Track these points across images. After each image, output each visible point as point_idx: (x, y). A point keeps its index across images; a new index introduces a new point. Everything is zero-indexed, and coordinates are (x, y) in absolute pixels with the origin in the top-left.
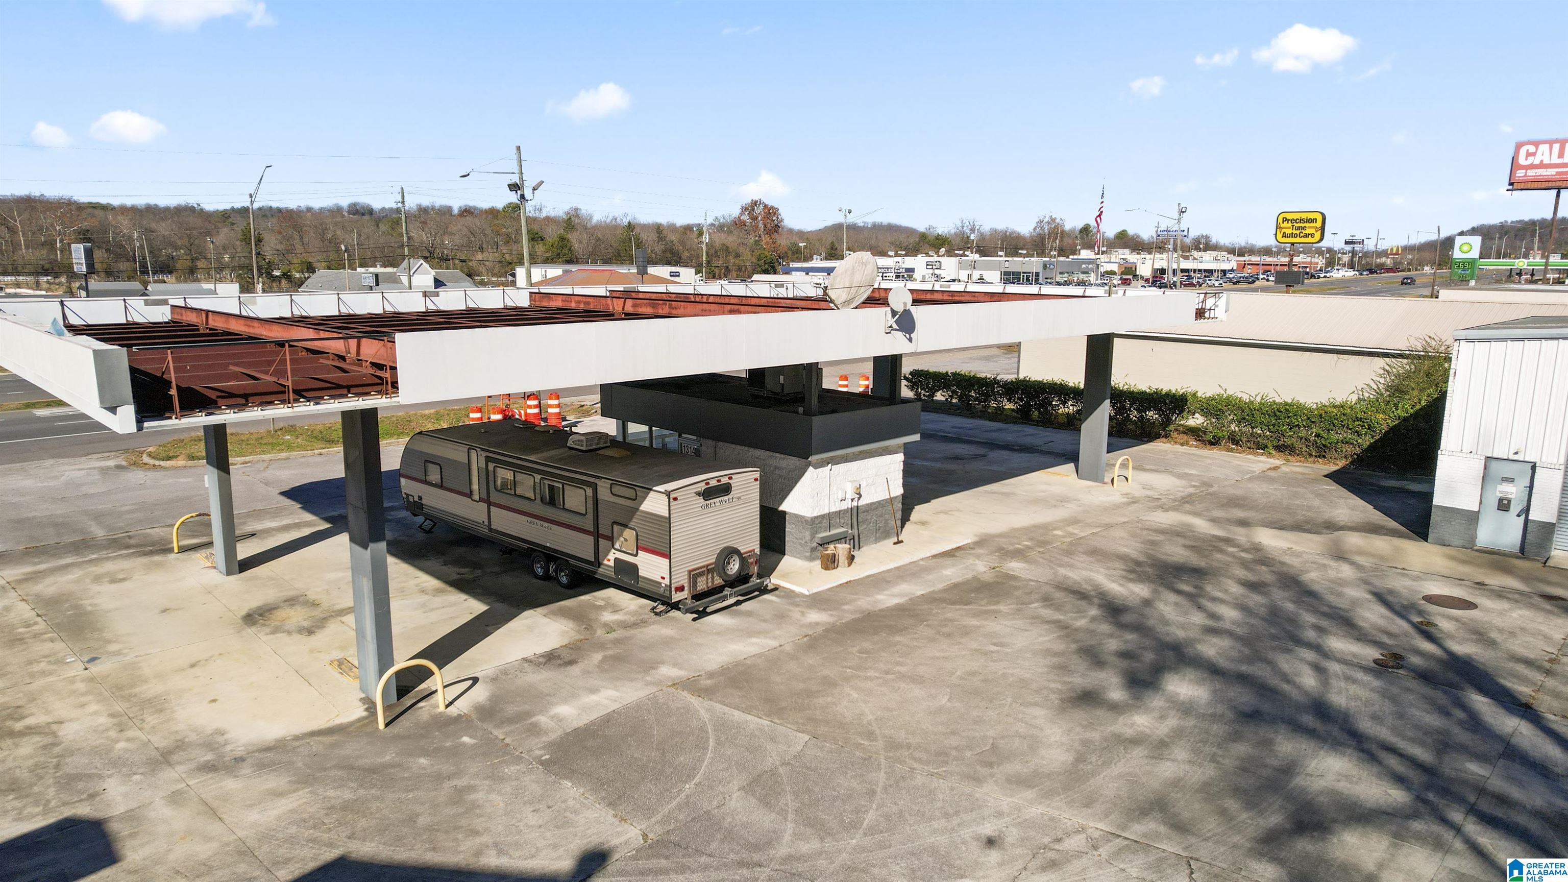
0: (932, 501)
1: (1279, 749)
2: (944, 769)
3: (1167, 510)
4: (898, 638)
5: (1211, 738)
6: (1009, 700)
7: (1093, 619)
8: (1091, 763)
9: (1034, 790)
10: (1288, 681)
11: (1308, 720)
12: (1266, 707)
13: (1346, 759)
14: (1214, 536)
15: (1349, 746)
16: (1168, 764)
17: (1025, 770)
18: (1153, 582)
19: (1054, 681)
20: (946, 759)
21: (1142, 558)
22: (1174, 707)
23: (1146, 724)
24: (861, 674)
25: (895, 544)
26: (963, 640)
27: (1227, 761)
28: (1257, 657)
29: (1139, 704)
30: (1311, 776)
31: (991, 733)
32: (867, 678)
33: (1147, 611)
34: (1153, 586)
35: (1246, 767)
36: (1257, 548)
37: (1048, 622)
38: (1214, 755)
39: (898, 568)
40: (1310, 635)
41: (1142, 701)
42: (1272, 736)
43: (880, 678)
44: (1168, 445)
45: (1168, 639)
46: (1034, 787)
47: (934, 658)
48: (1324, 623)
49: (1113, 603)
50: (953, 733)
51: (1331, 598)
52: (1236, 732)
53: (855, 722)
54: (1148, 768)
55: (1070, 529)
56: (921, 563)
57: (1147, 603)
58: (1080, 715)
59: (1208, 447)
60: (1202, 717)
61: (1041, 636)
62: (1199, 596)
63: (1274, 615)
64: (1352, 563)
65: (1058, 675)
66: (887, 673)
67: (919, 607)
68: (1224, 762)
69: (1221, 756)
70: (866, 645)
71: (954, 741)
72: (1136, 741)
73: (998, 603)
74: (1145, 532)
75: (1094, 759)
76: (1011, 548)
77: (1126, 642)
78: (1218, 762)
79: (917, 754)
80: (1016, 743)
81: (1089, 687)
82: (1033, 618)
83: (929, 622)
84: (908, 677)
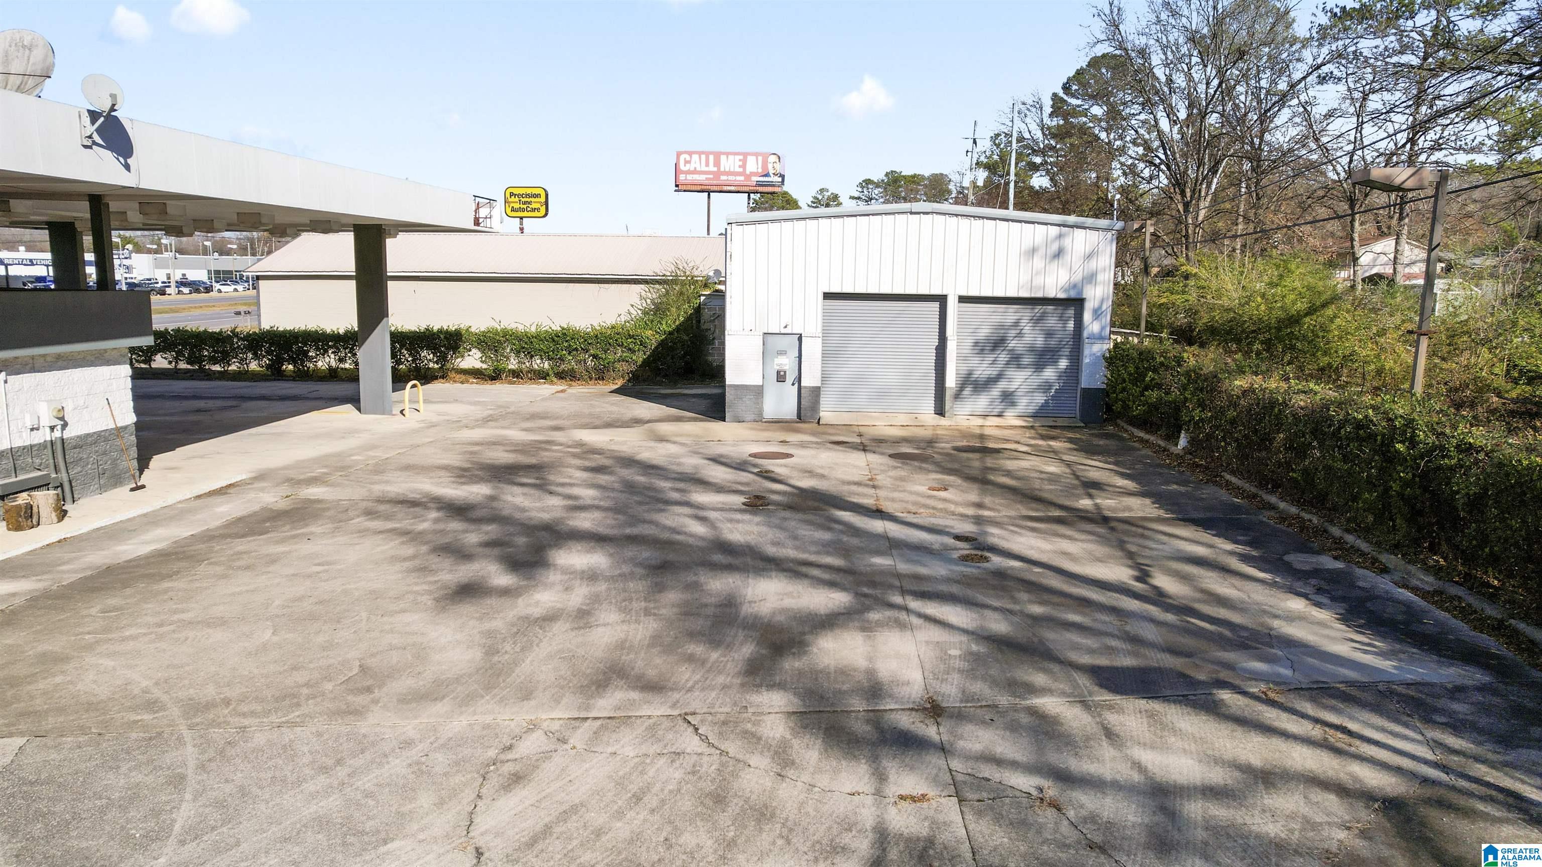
0: (177, 449)
1: (709, 587)
2: (297, 713)
3: (472, 428)
4: (166, 584)
5: (633, 595)
6: (364, 615)
7: (436, 521)
8: (506, 652)
9: (445, 701)
10: (679, 533)
11: (718, 557)
12: (671, 557)
13: (775, 580)
14: (536, 441)
15: (771, 570)
16: (600, 630)
17: (421, 683)
18: (490, 481)
19: (416, 584)
20: (296, 700)
21: (467, 465)
22: (576, 578)
23: (552, 599)
24: (110, 636)
25: (132, 490)
26: (270, 569)
27: (663, 611)
28: (635, 521)
29: (533, 583)
30: (755, 602)
31: (353, 654)
32: (124, 639)
33: (495, 504)
34: (492, 484)
35: (688, 611)
36: (580, 444)
37: (381, 532)
38: (646, 609)
39: (145, 515)
40: (675, 496)
41: (535, 580)
42: (694, 578)
43: (151, 633)
44: (447, 385)
45: (532, 523)
46: (443, 697)
47: (233, 594)
48: (681, 485)
49: (454, 504)
50: (295, 668)
51: (674, 467)
52: (656, 584)
53: (117, 696)
54: (580, 639)
55: (371, 453)
56: (180, 506)
57: (492, 498)
58: (468, 609)
59: (490, 382)
60: (612, 579)
61: (378, 545)
62: (546, 484)
63: (630, 487)
64: (675, 443)
65: (418, 578)
66: (161, 625)
67: (191, 548)
68: (661, 612)
69: (654, 608)
70: (113, 601)
71: (300, 677)
72: (550, 618)
73: (307, 525)
74: (458, 446)
75: (508, 647)
76: (302, 477)
77: (487, 533)
78: (655, 615)
79: (244, 708)
80: (395, 657)
81: (464, 580)
82: (359, 532)
83: (213, 560)
84: (198, 622)
